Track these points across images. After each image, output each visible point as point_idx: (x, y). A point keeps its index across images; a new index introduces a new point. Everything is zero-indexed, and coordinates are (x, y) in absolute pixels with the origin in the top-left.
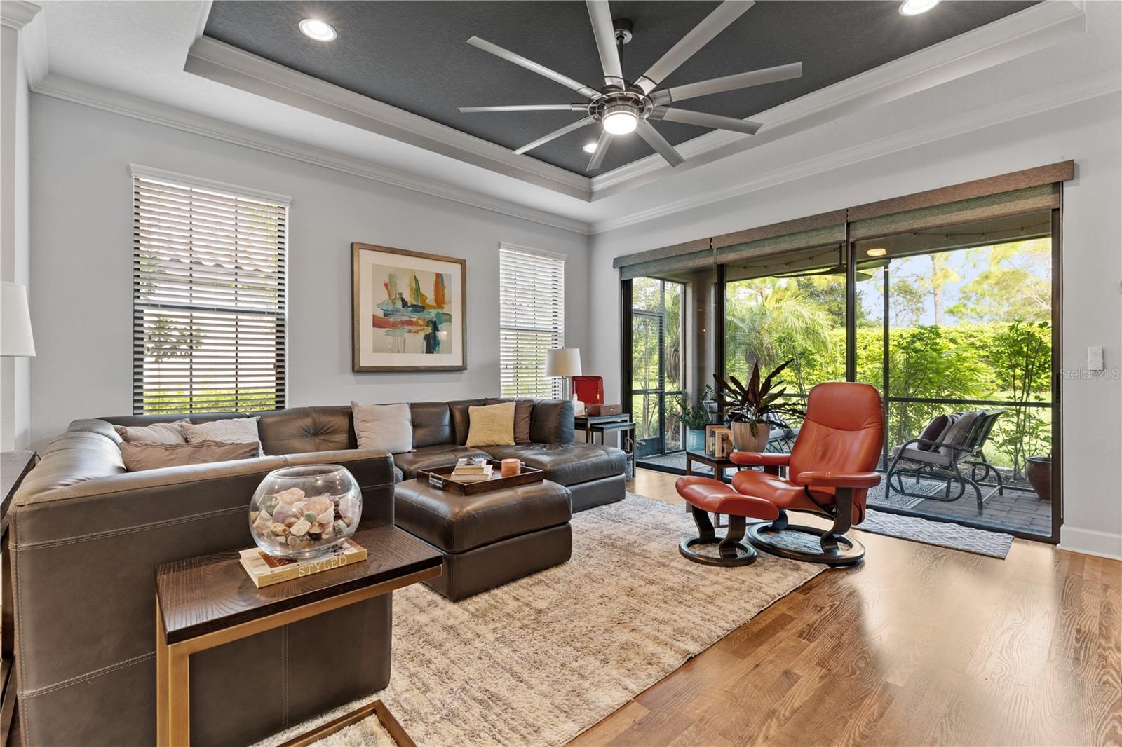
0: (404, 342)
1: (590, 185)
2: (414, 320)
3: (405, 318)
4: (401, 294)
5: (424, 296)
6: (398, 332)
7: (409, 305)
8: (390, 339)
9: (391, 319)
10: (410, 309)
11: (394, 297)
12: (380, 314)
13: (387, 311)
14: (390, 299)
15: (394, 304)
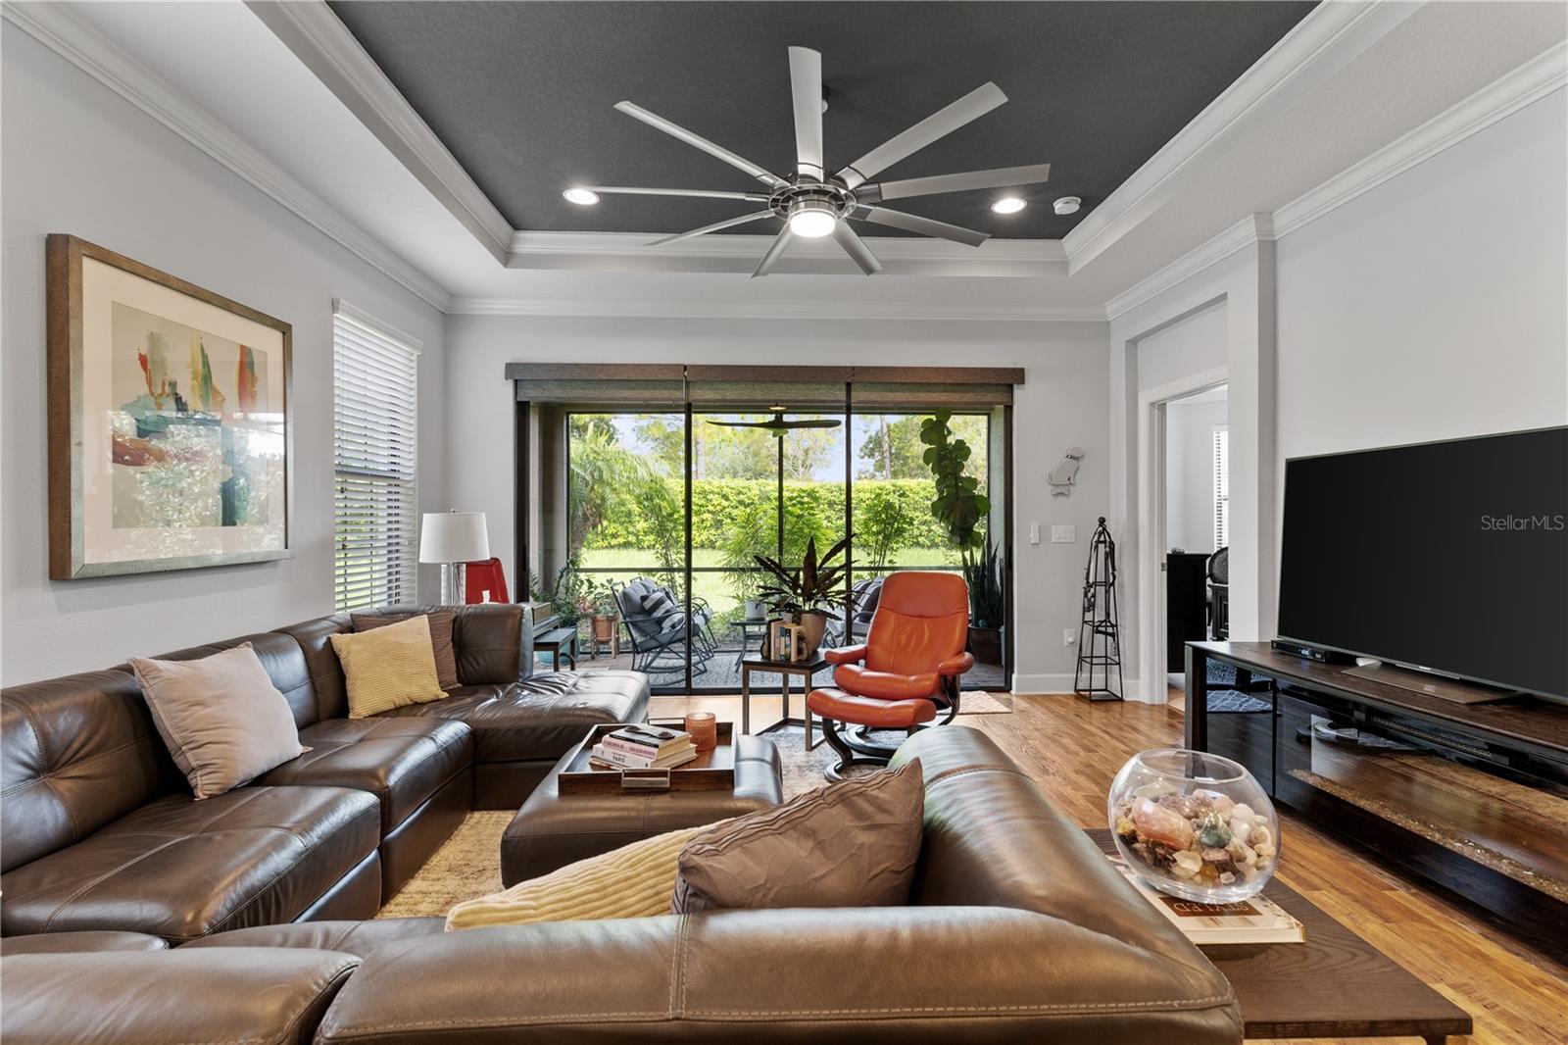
1: (512, 241)
4: (173, 385)
5: (219, 393)
9: (151, 444)
11: (159, 391)
12: (129, 430)
13: (144, 423)
14: (152, 394)
15: (159, 405)
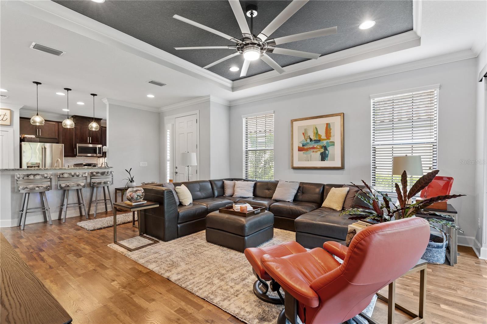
0: (311, 156)
2: (315, 146)
3: (311, 146)
4: (309, 136)
5: (320, 135)
6: (308, 152)
7: (313, 140)
8: (305, 155)
9: (306, 147)
10: (314, 142)
12: (301, 146)
13: (304, 144)
14: (305, 139)
15: (306, 141)
